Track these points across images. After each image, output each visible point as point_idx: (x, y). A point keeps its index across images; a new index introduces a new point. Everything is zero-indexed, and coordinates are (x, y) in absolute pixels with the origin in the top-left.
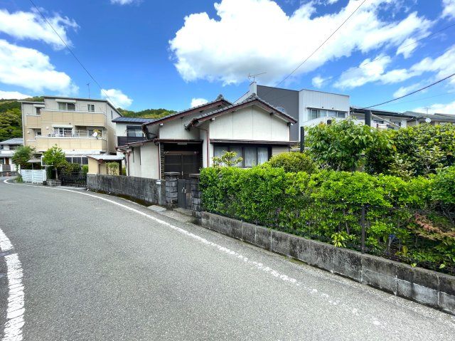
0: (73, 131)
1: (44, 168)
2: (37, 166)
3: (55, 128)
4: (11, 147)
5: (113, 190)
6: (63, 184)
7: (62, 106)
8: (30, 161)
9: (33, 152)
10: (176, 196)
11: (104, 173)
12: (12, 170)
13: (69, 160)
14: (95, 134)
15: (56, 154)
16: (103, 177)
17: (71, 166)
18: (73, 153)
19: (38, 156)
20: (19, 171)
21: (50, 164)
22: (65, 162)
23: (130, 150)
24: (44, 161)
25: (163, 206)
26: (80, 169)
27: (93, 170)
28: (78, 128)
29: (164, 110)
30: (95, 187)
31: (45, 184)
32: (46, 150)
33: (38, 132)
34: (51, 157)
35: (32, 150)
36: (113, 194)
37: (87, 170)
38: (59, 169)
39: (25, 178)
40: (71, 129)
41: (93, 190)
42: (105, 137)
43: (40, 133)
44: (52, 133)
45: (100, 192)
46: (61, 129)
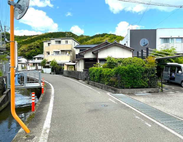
0: (60, 52)
1: (50, 68)
2: (48, 67)
3: (54, 52)
4: (38, 58)
5: (71, 76)
6: (56, 74)
7: (56, 42)
8: (46, 65)
9: (47, 61)
10: (86, 77)
11: (69, 70)
12: (38, 68)
13: (58, 64)
14: (68, 53)
15: (54, 62)
16: (68, 71)
17: (59, 67)
18: (60, 62)
19: (48, 63)
20: (42, 69)
21: (52, 66)
22: (57, 65)
23: (77, 61)
24: (51, 65)
25: (83, 80)
26: (62, 68)
27: (65, 68)
28: (62, 51)
29: (106, 34)
30: (66, 75)
31: (51, 74)
32: (51, 60)
33: (49, 53)
34: (53, 63)
35: (47, 60)
36: (71, 77)
37: (64, 69)
38: (55, 68)
39: (44, 72)
40: (59, 52)
41: (65, 76)
42: (71, 54)
43: (49, 54)
44: (53, 54)
45: (67, 77)
46: (56, 52)
